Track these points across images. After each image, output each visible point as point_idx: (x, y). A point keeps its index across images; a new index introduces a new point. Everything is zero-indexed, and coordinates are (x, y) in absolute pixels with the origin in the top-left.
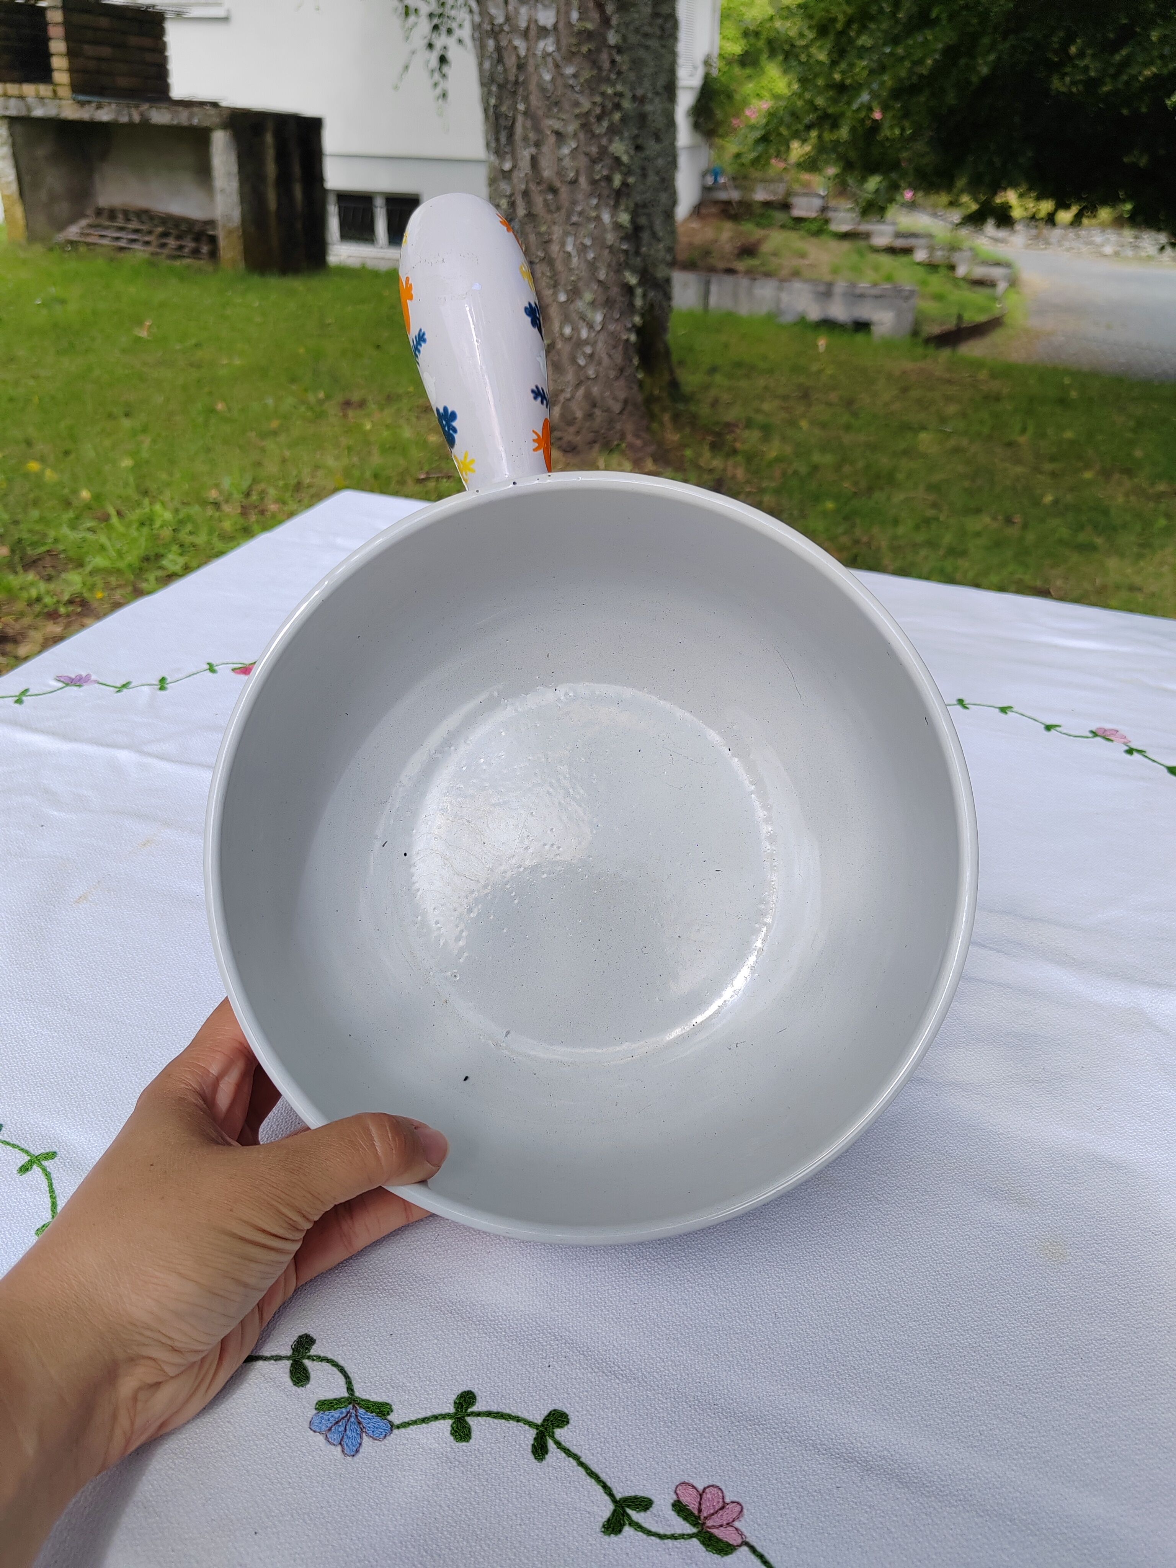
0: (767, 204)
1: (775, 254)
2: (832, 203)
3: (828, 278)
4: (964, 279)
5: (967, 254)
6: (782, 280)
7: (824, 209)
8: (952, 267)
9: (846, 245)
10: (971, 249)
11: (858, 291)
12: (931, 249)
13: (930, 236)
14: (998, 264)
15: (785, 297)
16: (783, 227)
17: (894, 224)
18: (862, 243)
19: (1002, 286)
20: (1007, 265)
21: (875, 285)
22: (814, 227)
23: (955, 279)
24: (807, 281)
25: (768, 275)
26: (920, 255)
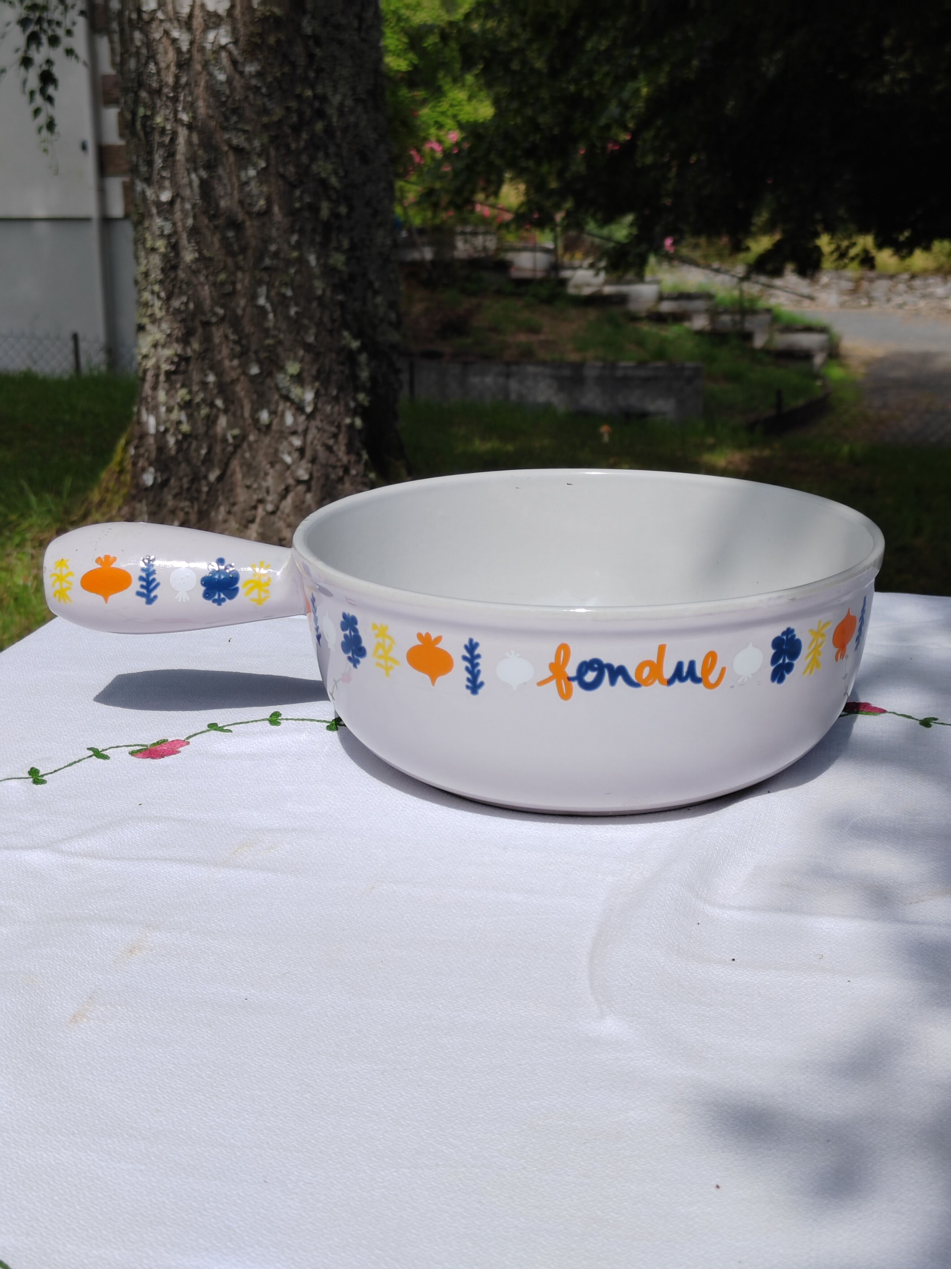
0: (474, 264)
1: (495, 329)
2: (566, 259)
3: (574, 357)
4: (766, 351)
5: (766, 318)
6: (508, 364)
7: (556, 267)
8: (748, 337)
9: (592, 314)
10: (769, 311)
11: (619, 373)
12: (714, 313)
13: (708, 296)
14: (809, 329)
15: (513, 385)
16: (499, 293)
17: (658, 282)
18: (615, 310)
19: (819, 360)
20: (823, 330)
21: (642, 364)
22: (544, 292)
23: (753, 351)
24: (543, 363)
25: (487, 358)
26: (700, 322)
